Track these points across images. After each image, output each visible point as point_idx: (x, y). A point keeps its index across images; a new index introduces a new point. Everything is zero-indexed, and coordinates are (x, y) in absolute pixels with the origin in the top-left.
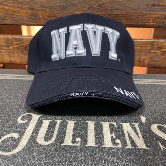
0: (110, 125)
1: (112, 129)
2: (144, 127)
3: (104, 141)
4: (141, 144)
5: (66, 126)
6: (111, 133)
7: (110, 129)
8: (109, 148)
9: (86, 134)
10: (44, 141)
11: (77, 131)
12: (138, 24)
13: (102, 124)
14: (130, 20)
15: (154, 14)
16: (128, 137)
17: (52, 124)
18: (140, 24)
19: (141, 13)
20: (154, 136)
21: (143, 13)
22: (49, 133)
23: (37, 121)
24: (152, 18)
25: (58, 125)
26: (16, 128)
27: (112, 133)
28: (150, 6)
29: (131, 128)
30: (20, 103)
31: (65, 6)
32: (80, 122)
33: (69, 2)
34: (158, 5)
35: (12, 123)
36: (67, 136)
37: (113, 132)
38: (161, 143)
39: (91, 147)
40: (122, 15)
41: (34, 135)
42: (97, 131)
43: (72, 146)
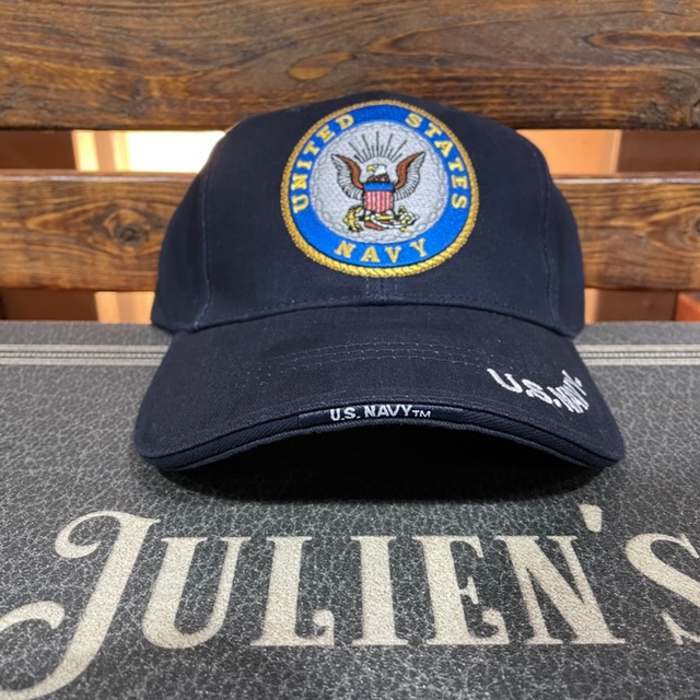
0: (456, 547)
1: (465, 567)
2: (597, 552)
3: (432, 619)
4: (591, 626)
5: (266, 562)
6: (459, 581)
7: (456, 566)
8: (455, 650)
9: (355, 591)
10: (176, 633)
11: (314, 583)
12: (552, 116)
13: (419, 544)
14: (519, 101)
15: (615, 73)
16: (534, 596)
17: (208, 554)
18: (559, 114)
19: (565, 72)
20: (642, 588)
21: (573, 71)
22: (196, 595)
23: (139, 546)
24: (609, 88)
25: (236, 559)
26: (52, 581)
27: (466, 581)
28: (597, 43)
29: (542, 556)
30: (65, 469)
31: (253, 48)
32: (325, 542)
33: (272, 31)
34: (631, 38)
35: (32, 558)
36: (276, 607)
37: (470, 580)
38: (673, 617)
39: (379, 647)
40: (487, 79)
41: (131, 610)
42: (400, 576)
43: (297, 647)
